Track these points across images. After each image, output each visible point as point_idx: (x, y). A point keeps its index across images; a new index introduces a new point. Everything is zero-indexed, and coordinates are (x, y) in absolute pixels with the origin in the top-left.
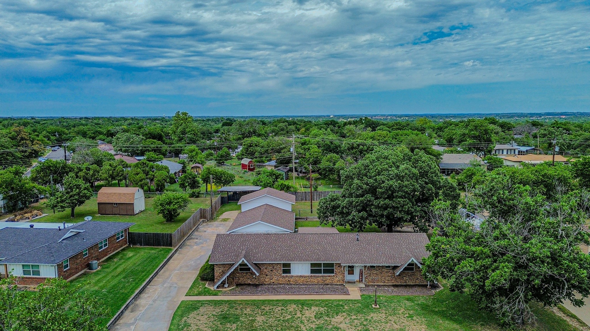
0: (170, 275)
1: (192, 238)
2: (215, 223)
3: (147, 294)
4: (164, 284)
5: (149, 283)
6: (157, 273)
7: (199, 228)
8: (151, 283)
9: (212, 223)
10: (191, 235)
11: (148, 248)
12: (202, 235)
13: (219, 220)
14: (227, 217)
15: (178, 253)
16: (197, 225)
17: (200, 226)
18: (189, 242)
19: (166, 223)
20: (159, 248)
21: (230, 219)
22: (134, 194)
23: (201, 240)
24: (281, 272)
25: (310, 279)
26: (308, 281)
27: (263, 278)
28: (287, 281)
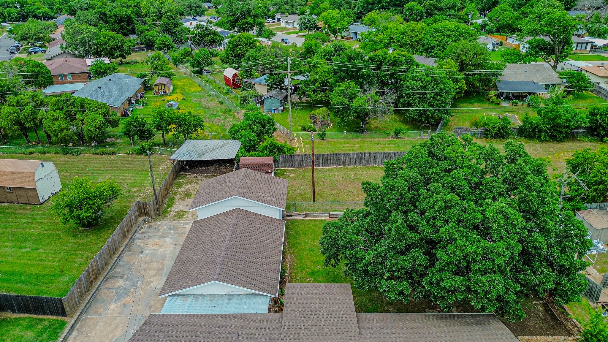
1: (115, 273)
2: (165, 223)
7: (134, 241)
9: (158, 223)
11: (24, 323)
12: (134, 263)
13: (170, 216)
14: (183, 208)
15: (77, 329)
16: (130, 236)
17: (137, 235)
18: (106, 288)
19: (82, 232)
20: (44, 320)
21: (188, 214)
22: (34, 173)
23: (128, 282)
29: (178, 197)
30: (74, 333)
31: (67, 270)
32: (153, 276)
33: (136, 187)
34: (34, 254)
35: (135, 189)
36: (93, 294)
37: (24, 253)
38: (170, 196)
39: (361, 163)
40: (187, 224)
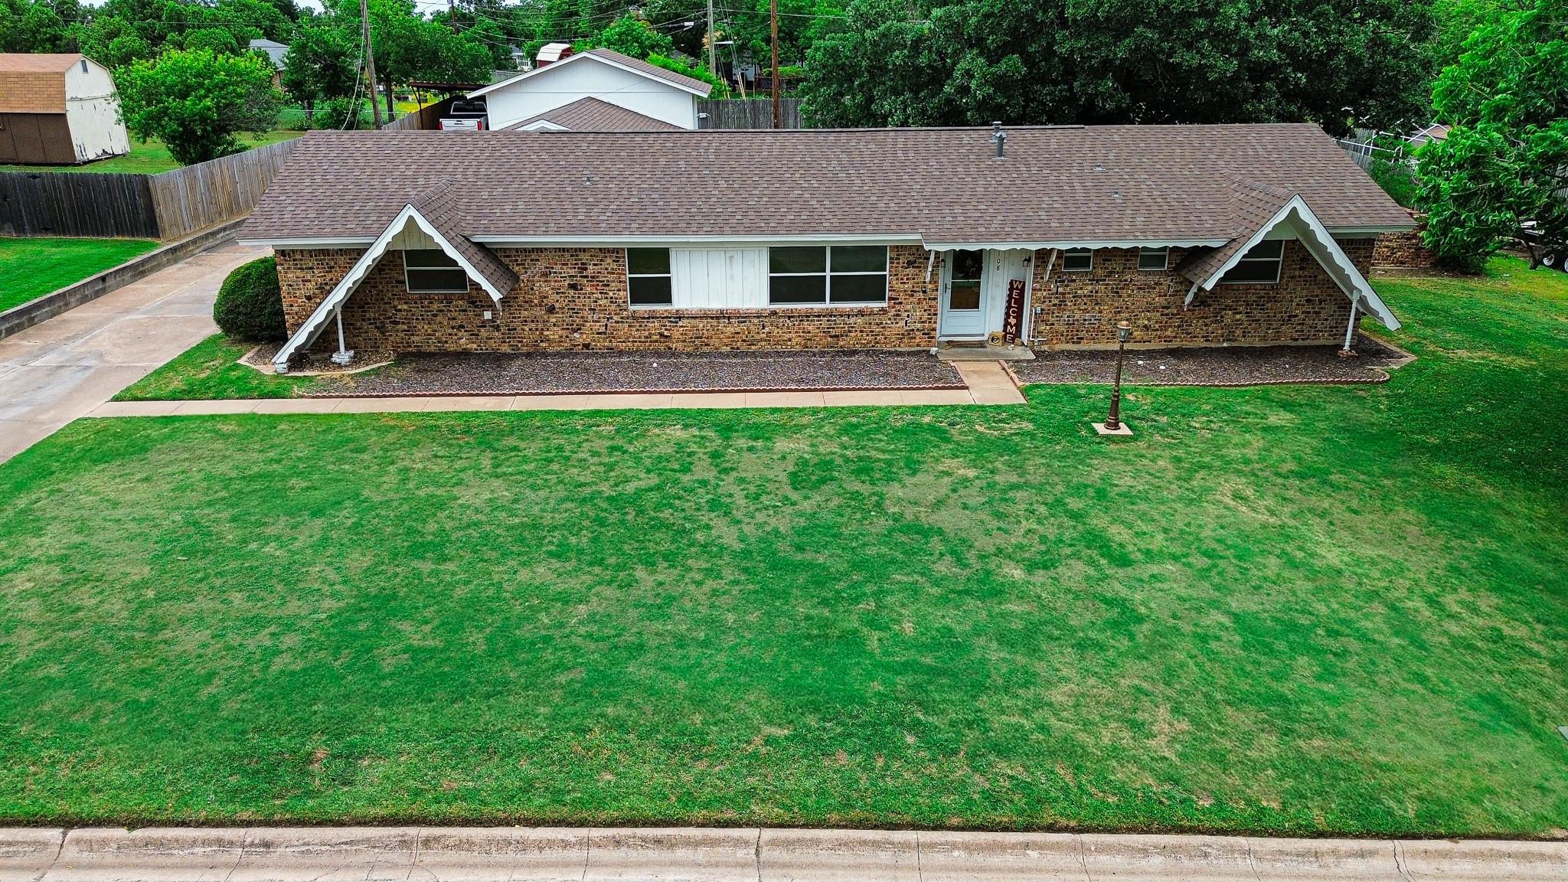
22: (62, 75)
24: (621, 293)
25: (767, 330)
26: (758, 337)
27: (533, 325)
28: (655, 337)
36: (224, 229)
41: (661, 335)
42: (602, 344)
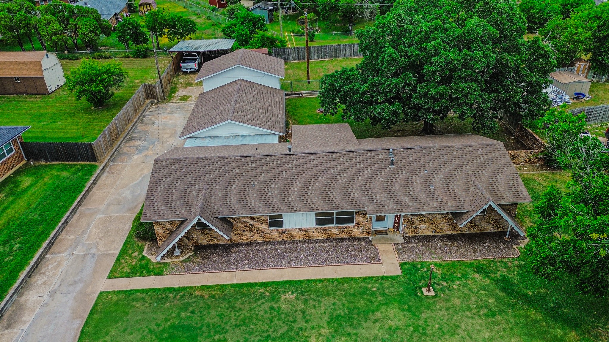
0: (89, 225)
1: (132, 137)
2: (171, 105)
3: (42, 276)
4: (75, 248)
5: (50, 248)
6: (66, 222)
7: (144, 117)
8: (54, 248)
9: (165, 105)
10: (130, 133)
11: (58, 167)
12: (148, 131)
13: (175, 100)
14: (186, 94)
15: (108, 172)
16: (141, 112)
17: (146, 113)
18: (127, 146)
19: (95, 110)
20: (76, 165)
21: (192, 97)
22: (40, 62)
23: (145, 142)
24: (267, 226)
25: (315, 233)
26: (312, 235)
27: (238, 236)
28: (278, 237)
29: (179, 86)
30: (106, 174)
31: (88, 134)
32: (168, 138)
33: (138, 79)
34: (54, 126)
35: (138, 81)
36: (117, 149)
37: (44, 125)
38: (172, 85)
39: (350, 55)
40: (192, 104)
41: (280, 236)
42: (260, 240)
